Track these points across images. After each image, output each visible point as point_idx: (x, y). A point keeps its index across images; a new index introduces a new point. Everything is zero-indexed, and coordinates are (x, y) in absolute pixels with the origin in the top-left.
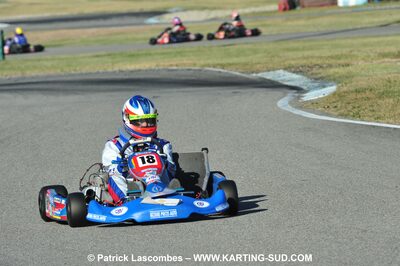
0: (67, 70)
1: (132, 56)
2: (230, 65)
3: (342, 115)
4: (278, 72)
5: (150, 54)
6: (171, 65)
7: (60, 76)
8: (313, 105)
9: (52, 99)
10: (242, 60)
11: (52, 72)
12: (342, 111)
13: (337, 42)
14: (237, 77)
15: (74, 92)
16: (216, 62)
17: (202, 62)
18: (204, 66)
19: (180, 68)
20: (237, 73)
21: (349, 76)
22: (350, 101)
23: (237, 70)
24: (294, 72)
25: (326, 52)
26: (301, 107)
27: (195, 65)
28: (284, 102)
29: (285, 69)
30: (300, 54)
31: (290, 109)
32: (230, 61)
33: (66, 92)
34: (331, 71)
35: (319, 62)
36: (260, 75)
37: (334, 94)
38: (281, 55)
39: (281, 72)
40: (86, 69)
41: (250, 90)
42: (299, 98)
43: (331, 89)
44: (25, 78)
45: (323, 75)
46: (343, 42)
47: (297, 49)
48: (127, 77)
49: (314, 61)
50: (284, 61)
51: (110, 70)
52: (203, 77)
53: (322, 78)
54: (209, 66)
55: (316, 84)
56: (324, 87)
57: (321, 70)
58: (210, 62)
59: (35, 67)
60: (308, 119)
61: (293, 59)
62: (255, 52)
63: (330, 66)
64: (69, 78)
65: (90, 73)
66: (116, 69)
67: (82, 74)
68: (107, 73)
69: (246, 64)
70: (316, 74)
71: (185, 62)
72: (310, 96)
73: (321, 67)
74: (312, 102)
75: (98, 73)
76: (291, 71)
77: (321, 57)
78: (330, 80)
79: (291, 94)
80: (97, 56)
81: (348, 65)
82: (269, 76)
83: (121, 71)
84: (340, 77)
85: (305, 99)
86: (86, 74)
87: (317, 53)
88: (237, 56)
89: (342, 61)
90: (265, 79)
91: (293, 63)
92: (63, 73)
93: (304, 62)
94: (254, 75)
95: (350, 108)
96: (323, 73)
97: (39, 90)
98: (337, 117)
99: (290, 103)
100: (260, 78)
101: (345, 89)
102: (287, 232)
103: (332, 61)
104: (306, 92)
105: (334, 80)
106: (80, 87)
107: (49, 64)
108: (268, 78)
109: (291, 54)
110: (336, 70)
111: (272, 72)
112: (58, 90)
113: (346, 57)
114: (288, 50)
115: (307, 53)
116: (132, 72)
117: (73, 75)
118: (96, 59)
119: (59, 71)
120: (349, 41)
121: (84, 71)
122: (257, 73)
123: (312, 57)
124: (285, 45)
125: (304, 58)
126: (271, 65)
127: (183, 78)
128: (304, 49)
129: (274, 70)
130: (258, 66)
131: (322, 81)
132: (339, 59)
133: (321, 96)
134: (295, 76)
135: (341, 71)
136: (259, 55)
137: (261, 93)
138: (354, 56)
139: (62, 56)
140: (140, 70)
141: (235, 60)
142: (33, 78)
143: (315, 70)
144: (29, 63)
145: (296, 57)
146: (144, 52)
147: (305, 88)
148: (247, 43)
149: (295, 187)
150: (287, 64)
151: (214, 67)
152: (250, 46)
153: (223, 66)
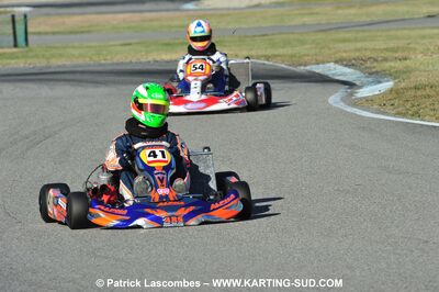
0: (96, 58)
1: (168, 44)
2: (275, 56)
3: (399, 114)
4: (328, 65)
7: (89, 65)
8: (367, 102)
9: (78, 90)
10: (288, 51)
11: (80, 61)
12: (400, 109)
13: (392, 33)
14: (283, 69)
16: (260, 53)
17: (245, 53)
20: (283, 66)
21: (407, 71)
22: (409, 98)
23: (283, 62)
24: (346, 66)
26: (355, 105)
28: (335, 98)
29: (336, 62)
30: (352, 46)
31: (342, 106)
32: (276, 53)
34: (387, 65)
35: (374, 55)
36: (308, 68)
37: (391, 90)
38: (331, 46)
39: (332, 65)
40: (118, 58)
41: (296, 85)
42: (351, 94)
43: (387, 85)
44: (50, 67)
45: (378, 69)
46: (399, 33)
47: (348, 40)
48: (163, 68)
49: (368, 54)
50: (334, 54)
51: (143, 60)
53: (377, 72)
55: (370, 79)
56: (380, 82)
57: (375, 64)
58: (253, 53)
59: (61, 56)
60: (363, 117)
61: (345, 51)
62: (302, 43)
63: (386, 59)
64: (100, 69)
65: (122, 63)
66: (150, 59)
67: (113, 64)
68: (140, 63)
69: (292, 56)
70: (370, 68)
72: (364, 92)
73: (376, 60)
74: (367, 99)
75: (131, 62)
76: (342, 64)
77: (374, 49)
78: (386, 75)
79: (342, 90)
80: (130, 44)
81: (405, 59)
82: (318, 69)
83: (156, 61)
84: (396, 72)
85: (359, 95)
86: (117, 64)
87: (370, 45)
88: (283, 47)
89: (399, 55)
90: (314, 73)
91: (344, 55)
92: (92, 63)
93: (357, 54)
94: (302, 68)
95: (408, 105)
96: (378, 67)
97: (65, 80)
98: (395, 115)
99: (342, 100)
100: (309, 72)
101: (403, 85)
102: (340, 242)
103: (388, 54)
104: (361, 87)
105: (391, 75)
106: (112, 78)
107: (76, 52)
108: (317, 71)
109: (341, 45)
110: (392, 64)
111: (321, 66)
113: (404, 49)
114: (338, 41)
115: (359, 45)
116: (167, 62)
117: (103, 65)
118: (127, 48)
119: (88, 60)
120: (406, 32)
121: (115, 61)
122: (305, 65)
123: (366, 49)
125: (357, 50)
126: (320, 58)
128: (356, 40)
129: (323, 62)
130: (306, 58)
131: (377, 76)
132: (396, 52)
133: (377, 93)
134: (347, 70)
135: (399, 65)
136: (307, 46)
138: (411, 49)
139: (91, 44)
141: (280, 51)
142: (59, 66)
143: (368, 64)
144: (54, 51)
145: (348, 50)
146: (181, 41)
147: (358, 83)
148: (293, 33)
149: (348, 192)
150: (338, 56)
151: (258, 58)
152: (296, 36)
153: (267, 58)
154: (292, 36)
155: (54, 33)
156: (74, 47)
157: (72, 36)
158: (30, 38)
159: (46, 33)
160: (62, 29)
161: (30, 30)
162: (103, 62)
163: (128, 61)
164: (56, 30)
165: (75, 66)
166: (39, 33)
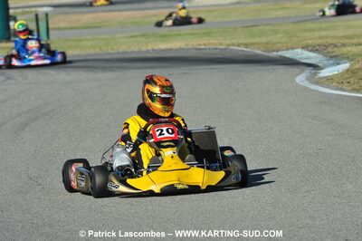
0: (105, 49)
1: (164, 36)
2: (252, 44)
3: (354, 90)
4: (296, 50)
5: (180, 35)
6: (200, 45)
7: (98, 54)
8: (329, 81)
9: (91, 75)
10: (264, 39)
11: (91, 51)
12: (355, 86)
13: (351, 23)
14: (259, 55)
15: (111, 69)
16: (240, 41)
17: (228, 42)
18: (230, 45)
19: (208, 47)
20: (259, 52)
23: (259, 48)
24: (311, 51)
25: (340, 33)
26: (317, 83)
27: (221, 44)
28: (301, 78)
29: (303, 48)
30: (316, 34)
31: (307, 84)
32: (253, 41)
33: (104, 69)
34: (345, 50)
35: (334, 42)
36: (280, 53)
37: (348, 70)
38: (299, 35)
39: (299, 50)
40: (122, 48)
41: (271, 67)
42: (315, 74)
43: (344, 66)
45: (337, 53)
46: (356, 23)
47: (310, 30)
48: (159, 55)
49: (330, 41)
50: (302, 41)
51: (144, 49)
52: (228, 55)
53: (336, 56)
54: (233, 45)
55: (331, 62)
56: (338, 64)
57: (336, 49)
58: (235, 41)
59: (77, 47)
60: (324, 93)
61: (310, 39)
62: (276, 32)
63: (344, 45)
64: (108, 57)
65: (126, 53)
66: (150, 48)
67: (119, 53)
68: (142, 52)
69: (267, 43)
70: (331, 52)
71: (212, 41)
72: (325, 73)
73: (336, 46)
74: (328, 78)
75: (133, 52)
76: (308, 50)
77: (335, 37)
78: (344, 58)
79: (308, 71)
80: (134, 36)
81: (360, 44)
82: (288, 54)
83: (154, 50)
84: (353, 55)
85: (321, 75)
86: (122, 53)
87: (331, 33)
88: (260, 36)
89: (355, 41)
90: (284, 57)
91: (310, 42)
92: (101, 52)
93: (320, 41)
94: (275, 53)
96: (337, 51)
98: (350, 91)
99: (307, 79)
100: (280, 56)
101: (357, 66)
103: (346, 41)
104: (322, 69)
105: (348, 58)
107: (89, 44)
108: (287, 56)
109: (308, 34)
110: (350, 49)
111: (290, 51)
112: (97, 68)
113: (359, 37)
114: (306, 30)
115: (322, 33)
116: (163, 50)
117: (110, 54)
118: (132, 39)
119: (98, 50)
121: (120, 50)
122: (277, 51)
123: (328, 37)
124: (302, 26)
125: (320, 38)
126: (290, 45)
127: (211, 56)
128: (320, 30)
129: (292, 48)
130: (278, 45)
131: (337, 59)
132: (352, 38)
133: (336, 73)
134: (312, 54)
135: (354, 50)
136: (279, 35)
137: (281, 70)
139: (101, 37)
140: (170, 50)
141: (257, 40)
142: (75, 56)
143: (330, 49)
144: (71, 43)
145: (312, 38)
146: (175, 33)
147: (321, 65)
148: (268, 25)
149: (311, 155)
150: (305, 43)
151: (239, 46)
152: (271, 27)
153: (246, 45)
154: (267, 27)
155: (71, 28)
156: (87, 40)
157: (86, 31)
158: (51, 32)
159: (65, 29)
160: (77, 25)
161: (51, 26)
162: (111, 51)
163: (131, 50)
164: (72, 25)
165: (88, 55)
166: (59, 29)
